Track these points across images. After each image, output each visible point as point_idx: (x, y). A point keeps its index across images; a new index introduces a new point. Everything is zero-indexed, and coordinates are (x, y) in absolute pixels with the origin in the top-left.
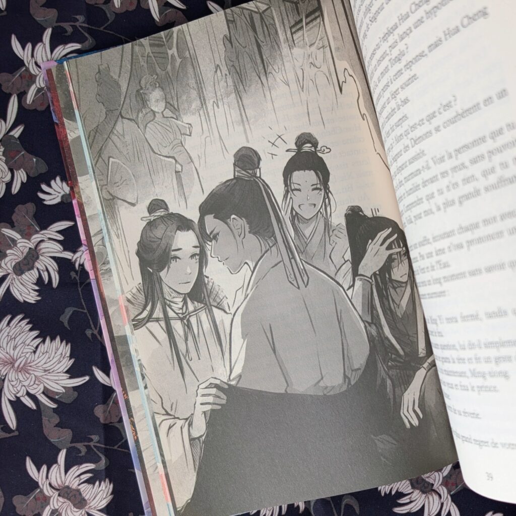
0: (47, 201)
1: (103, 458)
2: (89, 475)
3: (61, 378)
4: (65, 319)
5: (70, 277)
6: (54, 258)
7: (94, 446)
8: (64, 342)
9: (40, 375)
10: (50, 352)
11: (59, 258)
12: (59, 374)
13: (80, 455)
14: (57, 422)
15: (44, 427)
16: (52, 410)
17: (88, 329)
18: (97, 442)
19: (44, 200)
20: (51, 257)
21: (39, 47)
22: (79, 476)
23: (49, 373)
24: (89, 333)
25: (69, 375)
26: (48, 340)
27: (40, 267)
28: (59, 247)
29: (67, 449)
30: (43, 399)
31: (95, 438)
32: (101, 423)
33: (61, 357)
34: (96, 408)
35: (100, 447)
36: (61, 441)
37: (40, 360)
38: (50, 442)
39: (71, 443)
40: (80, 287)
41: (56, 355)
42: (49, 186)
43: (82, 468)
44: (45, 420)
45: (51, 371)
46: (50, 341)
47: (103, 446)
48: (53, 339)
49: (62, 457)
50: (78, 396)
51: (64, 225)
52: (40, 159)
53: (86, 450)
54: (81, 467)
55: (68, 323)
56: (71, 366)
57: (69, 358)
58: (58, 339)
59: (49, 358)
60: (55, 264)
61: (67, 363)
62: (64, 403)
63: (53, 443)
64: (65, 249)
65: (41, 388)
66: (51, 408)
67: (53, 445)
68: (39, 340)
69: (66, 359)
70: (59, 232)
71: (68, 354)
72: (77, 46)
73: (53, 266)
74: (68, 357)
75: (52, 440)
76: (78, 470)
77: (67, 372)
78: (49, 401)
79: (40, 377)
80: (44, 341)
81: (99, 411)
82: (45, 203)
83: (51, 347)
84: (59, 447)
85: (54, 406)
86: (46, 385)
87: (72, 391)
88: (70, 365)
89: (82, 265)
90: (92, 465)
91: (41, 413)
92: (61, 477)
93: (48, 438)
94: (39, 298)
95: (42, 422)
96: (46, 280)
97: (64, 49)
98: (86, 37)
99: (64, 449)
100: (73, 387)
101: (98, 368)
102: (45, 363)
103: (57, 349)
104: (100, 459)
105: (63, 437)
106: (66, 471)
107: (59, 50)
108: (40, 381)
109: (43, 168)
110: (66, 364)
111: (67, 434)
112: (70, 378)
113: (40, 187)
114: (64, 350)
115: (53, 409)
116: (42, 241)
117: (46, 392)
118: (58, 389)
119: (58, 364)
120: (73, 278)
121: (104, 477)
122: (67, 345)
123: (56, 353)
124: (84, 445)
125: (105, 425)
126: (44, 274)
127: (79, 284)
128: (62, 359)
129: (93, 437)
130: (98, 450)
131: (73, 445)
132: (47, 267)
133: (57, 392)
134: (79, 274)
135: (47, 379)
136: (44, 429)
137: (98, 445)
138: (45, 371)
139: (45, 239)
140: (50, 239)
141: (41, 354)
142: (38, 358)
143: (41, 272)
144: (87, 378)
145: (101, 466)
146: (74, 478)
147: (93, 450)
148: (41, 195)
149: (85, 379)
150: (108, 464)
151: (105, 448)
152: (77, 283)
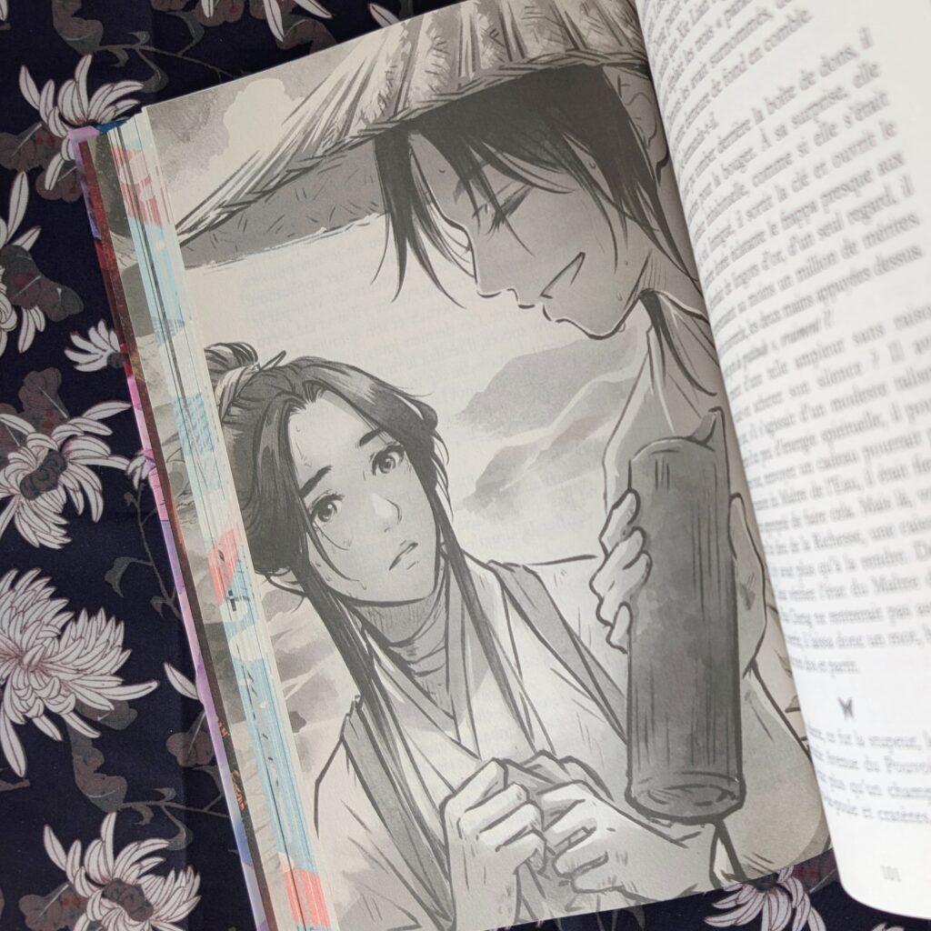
0: (81, 365)
1: (183, 829)
2: (158, 860)
3: (107, 684)
4: (114, 577)
5: (124, 502)
6: (94, 468)
7: (166, 807)
8: (113, 619)
9: (68, 679)
10: (87, 637)
11: (102, 467)
12: (104, 678)
13: (140, 823)
14: (99, 764)
15: (76, 772)
16: (91, 743)
17: (156, 597)
18: (172, 801)
19: (77, 363)
20: (89, 466)
21: (68, 87)
22: (139, 861)
23: (86, 675)
24: (157, 603)
25: (121, 680)
26: (83, 615)
27: (69, 485)
28: (102, 448)
29: (118, 812)
30: (75, 723)
31: (169, 793)
32: (180, 766)
33: (107, 646)
34: (171, 739)
35: (178, 809)
36: (106, 799)
37: (69, 651)
38: (87, 800)
39: (125, 802)
40: (142, 520)
41: (98, 642)
42: (86, 337)
43: (144, 847)
44: (77, 759)
45: (88, 672)
46: (87, 618)
47: (182, 807)
48: (92, 614)
49: (108, 826)
50: (137, 718)
51: (112, 408)
52: (69, 289)
53: (152, 815)
54: (143, 845)
55: (120, 585)
56: (126, 663)
57: (121, 649)
58: (102, 614)
59: (85, 648)
60: (96, 479)
61: (118, 658)
62: (113, 730)
63: (93, 802)
64: (115, 452)
65: (71, 701)
66: (88, 738)
67: (93, 805)
68: (67, 616)
69: (117, 651)
70: (104, 421)
71: (120, 642)
72: (135, 86)
73: (91, 481)
74: (119, 646)
75: (91, 796)
76: (137, 850)
77: (117, 674)
78: (85, 726)
79: (70, 683)
80: (76, 618)
81: (176, 744)
82: (79, 368)
83: (89, 628)
84: (103, 809)
85: (95, 735)
86: (80, 697)
87: (126, 707)
88: (124, 661)
89: (144, 482)
90: (163, 841)
91: (70, 748)
92: (106, 863)
93: (84, 792)
94: (68, 540)
95: (72, 763)
96: (80, 507)
97: (111, 91)
98: (152, 70)
99: (112, 812)
100: (129, 701)
101: (174, 666)
102: (78, 658)
103: (100, 633)
104: (177, 831)
105: (111, 791)
106: (116, 853)
107: (104, 92)
108: (68, 690)
109: (75, 306)
110: (115, 660)
111: (118, 785)
112: (124, 684)
113: (70, 340)
114: (113, 635)
115: (93, 740)
116: (72, 437)
117: (80, 710)
118: (101, 705)
119: (102, 658)
120: (129, 504)
121: (184, 864)
122: (117, 625)
123: (97, 639)
124: (149, 806)
125: (185, 769)
126: (76, 498)
127: (139, 515)
128: (108, 651)
129: (165, 791)
130: (174, 816)
131: (129, 805)
132: (82, 484)
133: (100, 711)
134: (139, 498)
135: (82, 686)
136: (76, 776)
137: (174, 805)
138: (78, 671)
139: (79, 434)
140: (87, 433)
141: (71, 641)
142: (66, 647)
143: (72, 493)
144: (154, 685)
145: (179, 843)
146: (131, 864)
147: (164, 814)
148: (71, 355)
149: (150, 687)
150: (192, 839)
151: (186, 811)
152: (136, 514)
